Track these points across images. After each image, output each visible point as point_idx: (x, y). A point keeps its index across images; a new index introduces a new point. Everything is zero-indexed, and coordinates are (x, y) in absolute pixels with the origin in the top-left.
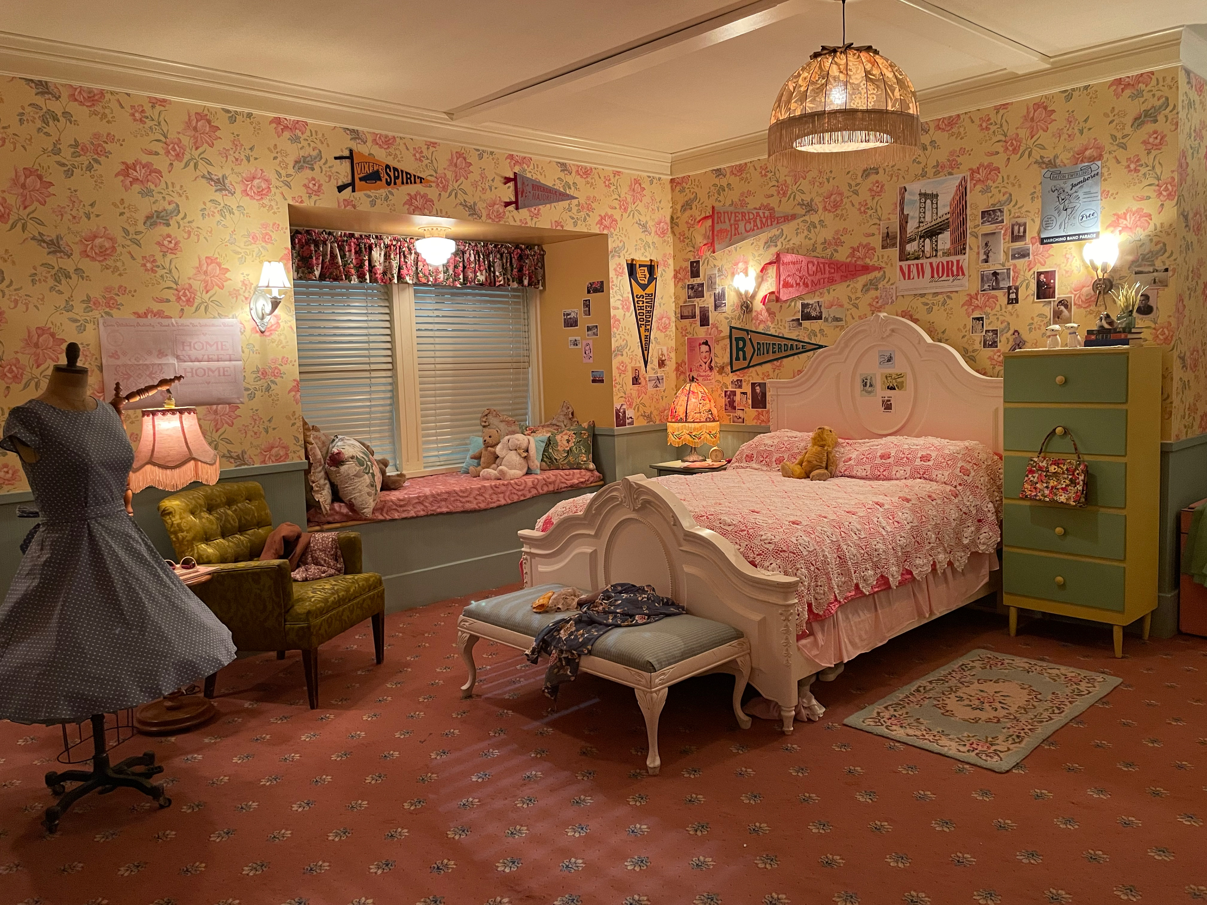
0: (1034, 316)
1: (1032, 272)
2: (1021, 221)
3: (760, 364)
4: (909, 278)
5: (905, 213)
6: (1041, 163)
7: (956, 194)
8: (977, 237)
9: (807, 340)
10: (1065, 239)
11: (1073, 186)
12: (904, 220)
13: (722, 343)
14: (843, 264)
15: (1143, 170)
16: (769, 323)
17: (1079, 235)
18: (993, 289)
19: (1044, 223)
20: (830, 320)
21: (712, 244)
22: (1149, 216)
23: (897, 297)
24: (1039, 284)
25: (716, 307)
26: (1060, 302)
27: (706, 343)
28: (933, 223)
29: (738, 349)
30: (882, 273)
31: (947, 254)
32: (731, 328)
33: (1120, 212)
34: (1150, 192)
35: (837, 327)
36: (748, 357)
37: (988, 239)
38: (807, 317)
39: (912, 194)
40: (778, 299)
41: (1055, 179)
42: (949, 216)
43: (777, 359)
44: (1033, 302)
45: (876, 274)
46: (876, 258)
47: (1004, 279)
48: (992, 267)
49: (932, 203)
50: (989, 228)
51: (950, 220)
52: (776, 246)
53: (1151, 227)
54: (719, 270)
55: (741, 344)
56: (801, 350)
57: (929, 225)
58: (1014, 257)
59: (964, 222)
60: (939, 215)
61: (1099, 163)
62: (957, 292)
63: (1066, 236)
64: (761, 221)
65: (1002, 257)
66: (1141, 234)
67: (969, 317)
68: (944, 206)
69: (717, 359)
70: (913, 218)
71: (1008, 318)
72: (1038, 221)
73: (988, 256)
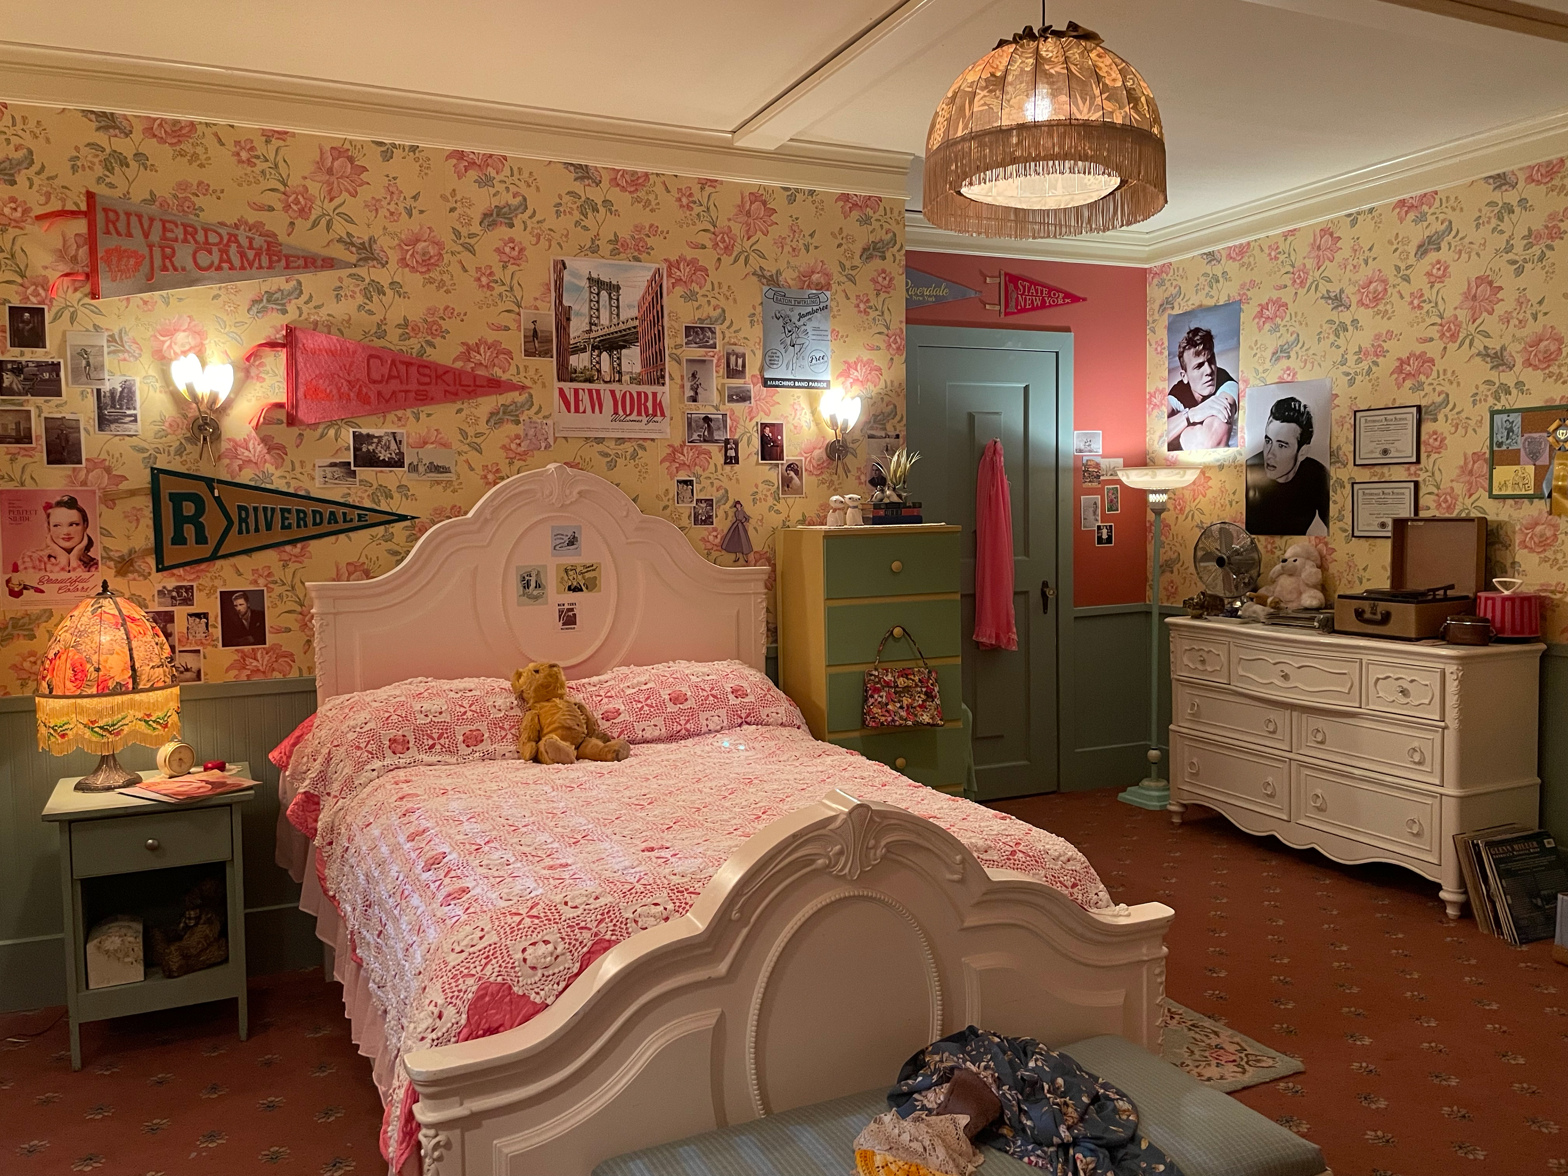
0: (759, 482)
1: (754, 422)
2: (739, 349)
3: (247, 552)
4: (577, 410)
5: (566, 303)
6: (760, 275)
7: (647, 291)
8: (679, 363)
9: (367, 504)
10: (794, 384)
11: (801, 316)
12: (564, 317)
13: (124, 506)
14: (447, 371)
15: (873, 314)
16: (270, 468)
17: (808, 381)
18: (705, 441)
19: (767, 359)
20: (421, 469)
21: (91, 276)
22: (879, 369)
23: (556, 439)
24: (764, 440)
25: (103, 422)
26: (789, 466)
27: (71, 503)
28: (613, 329)
29: (180, 520)
30: (525, 396)
31: (636, 380)
32: (156, 473)
33: (852, 360)
34: (880, 341)
35: (438, 483)
36: (213, 535)
37: (696, 367)
38: (367, 459)
39: (574, 274)
40: (292, 421)
41: (778, 301)
42: (637, 323)
43: (293, 542)
44: (758, 464)
45: (519, 398)
46: (513, 370)
47: (719, 429)
48: (702, 409)
49: (610, 298)
50: (696, 352)
51: (640, 329)
52: (284, 312)
53: (882, 384)
54: (112, 339)
55: (189, 509)
56: (356, 523)
57: (606, 331)
58: (730, 399)
59: (660, 336)
60: (622, 318)
61: (828, 293)
62: (653, 440)
63: (795, 380)
64: (243, 255)
65: (715, 398)
66: (873, 390)
67: (672, 479)
68: (630, 306)
69: (108, 542)
70: (578, 314)
71: (726, 483)
72: (759, 354)
73: (696, 393)
